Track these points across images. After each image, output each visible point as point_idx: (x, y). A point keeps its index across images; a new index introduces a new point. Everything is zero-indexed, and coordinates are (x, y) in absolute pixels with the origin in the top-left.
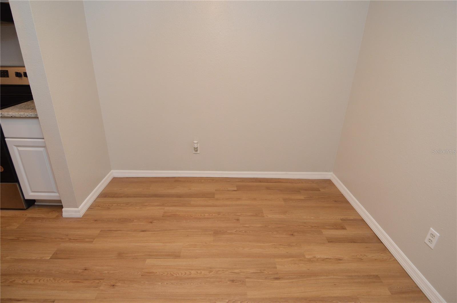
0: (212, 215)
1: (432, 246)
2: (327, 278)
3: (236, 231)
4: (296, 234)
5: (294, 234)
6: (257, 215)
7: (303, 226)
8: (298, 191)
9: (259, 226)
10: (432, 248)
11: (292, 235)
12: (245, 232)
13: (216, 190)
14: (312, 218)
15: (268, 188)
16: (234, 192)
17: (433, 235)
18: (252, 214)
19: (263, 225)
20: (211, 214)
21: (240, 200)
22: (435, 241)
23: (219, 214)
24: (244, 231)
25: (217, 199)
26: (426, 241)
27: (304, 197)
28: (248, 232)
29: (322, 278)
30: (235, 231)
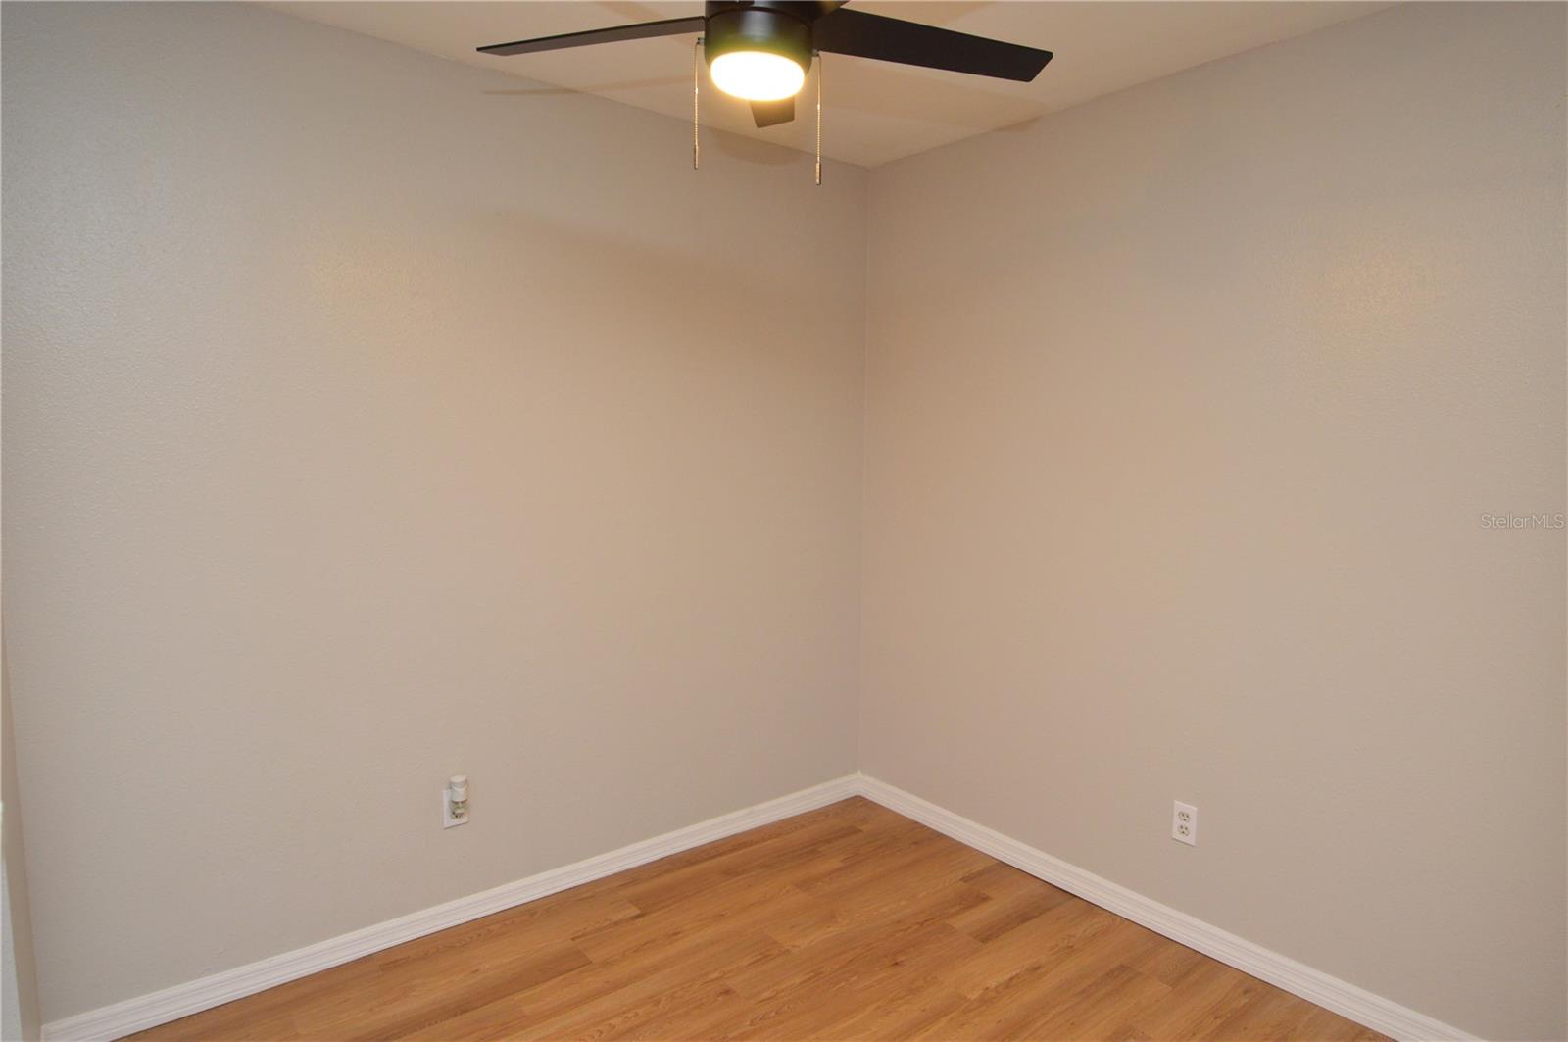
0: (637, 1014)
1: (1191, 839)
2: (1047, 1019)
3: (752, 1022)
4: (902, 958)
5: (898, 960)
6: (767, 956)
7: (901, 931)
8: (811, 850)
9: (797, 981)
10: (1193, 843)
11: (896, 963)
12: (776, 1013)
13: (573, 939)
14: (903, 903)
15: (729, 873)
16: (640, 920)
17: (1185, 816)
18: (752, 960)
19: (808, 974)
20: (630, 1015)
21: (681, 935)
22: (1192, 825)
23: (658, 1002)
24: (773, 1014)
25: (606, 964)
26: (1177, 835)
27: (842, 861)
28: (786, 1008)
29: (1039, 1025)
30: (748, 1023)
